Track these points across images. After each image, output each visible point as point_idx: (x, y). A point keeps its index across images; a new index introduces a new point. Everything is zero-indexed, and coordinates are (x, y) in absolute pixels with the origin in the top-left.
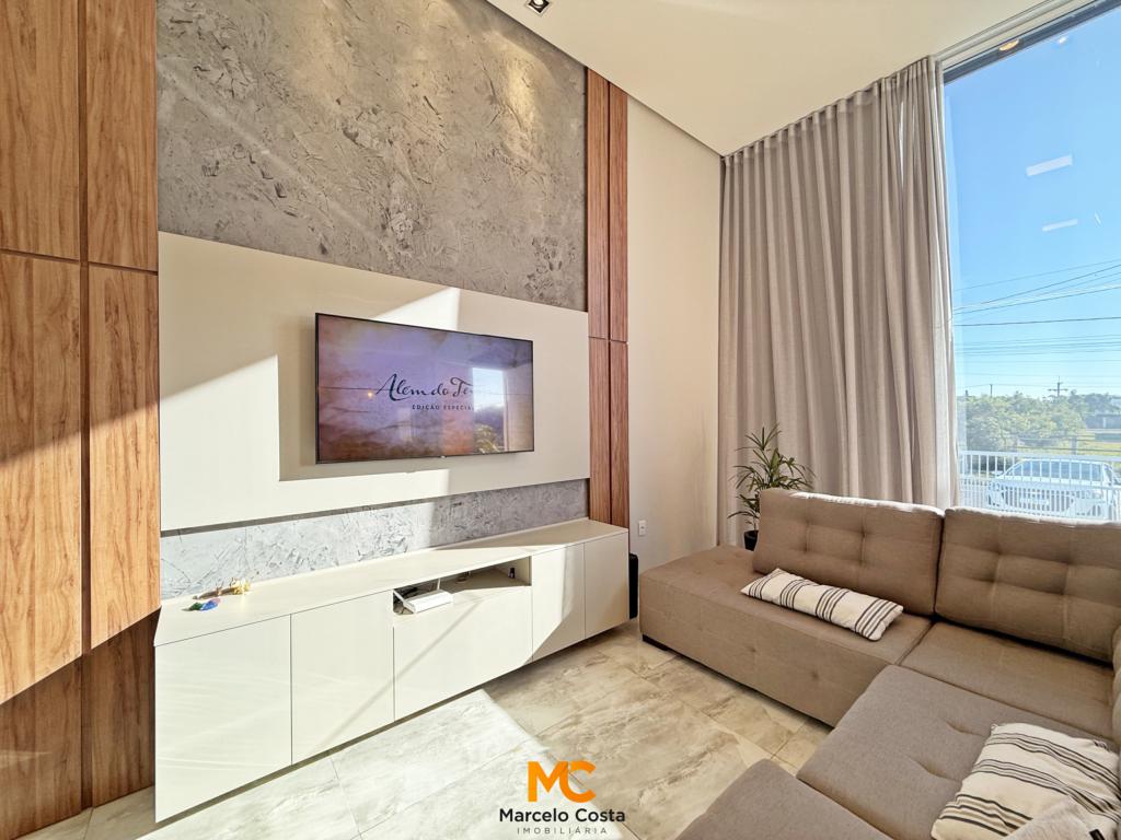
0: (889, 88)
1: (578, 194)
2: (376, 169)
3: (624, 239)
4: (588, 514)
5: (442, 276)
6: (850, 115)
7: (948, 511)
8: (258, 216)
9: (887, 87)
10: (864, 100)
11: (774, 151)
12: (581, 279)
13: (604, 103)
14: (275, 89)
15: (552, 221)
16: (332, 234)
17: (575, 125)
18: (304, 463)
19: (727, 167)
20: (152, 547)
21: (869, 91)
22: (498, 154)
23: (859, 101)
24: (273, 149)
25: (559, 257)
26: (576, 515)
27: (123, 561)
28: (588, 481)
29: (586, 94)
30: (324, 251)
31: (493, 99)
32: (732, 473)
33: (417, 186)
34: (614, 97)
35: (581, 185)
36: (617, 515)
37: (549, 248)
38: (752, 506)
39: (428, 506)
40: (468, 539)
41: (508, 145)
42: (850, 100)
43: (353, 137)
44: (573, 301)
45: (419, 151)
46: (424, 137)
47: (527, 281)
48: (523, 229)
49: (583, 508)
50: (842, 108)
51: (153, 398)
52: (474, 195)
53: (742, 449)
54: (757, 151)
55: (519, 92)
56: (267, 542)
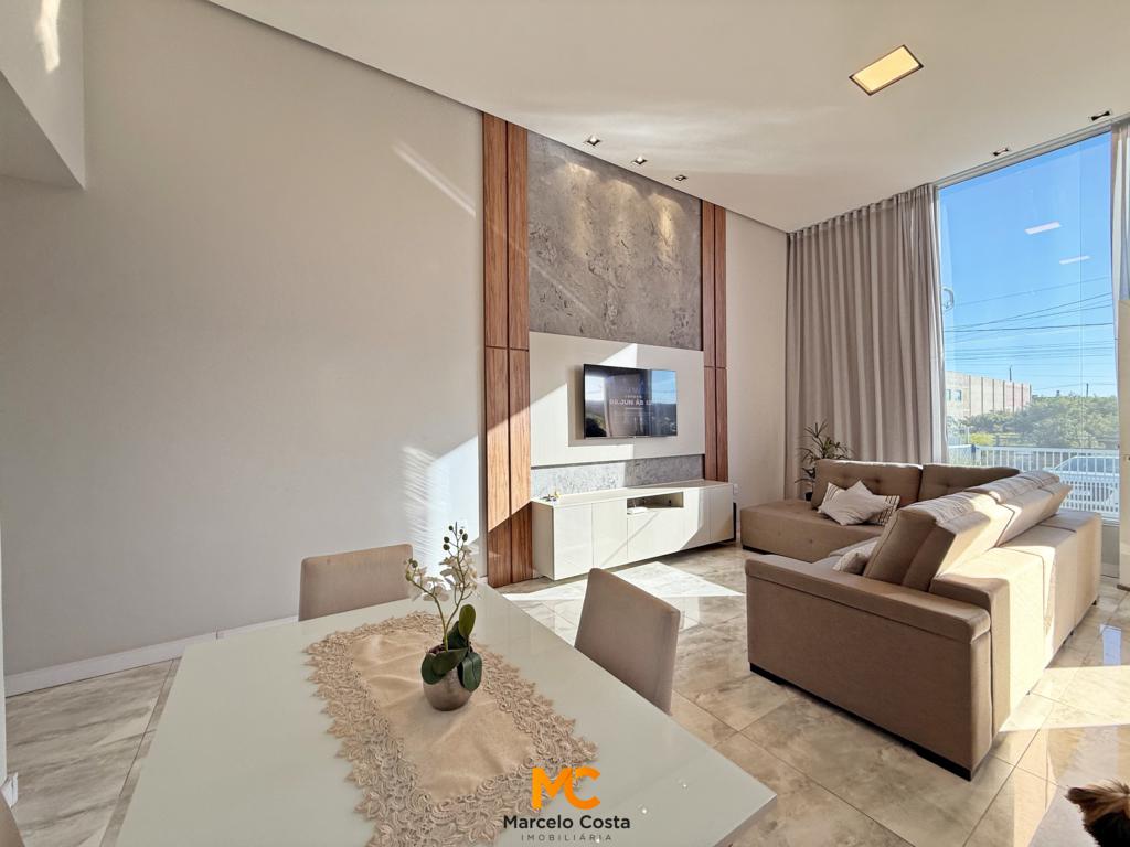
0: (903, 200)
1: (697, 278)
2: (602, 285)
3: (724, 303)
4: (704, 477)
5: (629, 337)
6: (878, 215)
7: (925, 467)
8: (558, 318)
9: (901, 200)
10: (887, 205)
11: (825, 233)
12: (698, 330)
13: (712, 219)
14: (565, 254)
15: (683, 297)
16: (585, 322)
17: (695, 236)
18: (578, 438)
19: (791, 241)
20: (528, 474)
21: (891, 200)
22: (655, 264)
23: (884, 206)
24: (564, 286)
25: (687, 319)
26: (697, 477)
27: (520, 478)
28: (703, 456)
29: (701, 215)
30: (582, 331)
31: (653, 233)
32: (795, 453)
33: (619, 289)
34: (718, 212)
35: (699, 272)
36: (720, 474)
37: (682, 313)
38: (811, 475)
39: (623, 464)
40: (643, 484)
41: (660, 257)
42: (878, 204)
43: (592, 270)
44: (694, 345)
45: (620, 271)
46: (621, 262)
47: (669, 335)
48: (668, 305)
49: (701, 473)
50: (873, 210)
51: (528, 404)
52: (644, 289)
53: (802, 437)
54: (814, 232)
55: (666, 225)
56: (563, 476)
